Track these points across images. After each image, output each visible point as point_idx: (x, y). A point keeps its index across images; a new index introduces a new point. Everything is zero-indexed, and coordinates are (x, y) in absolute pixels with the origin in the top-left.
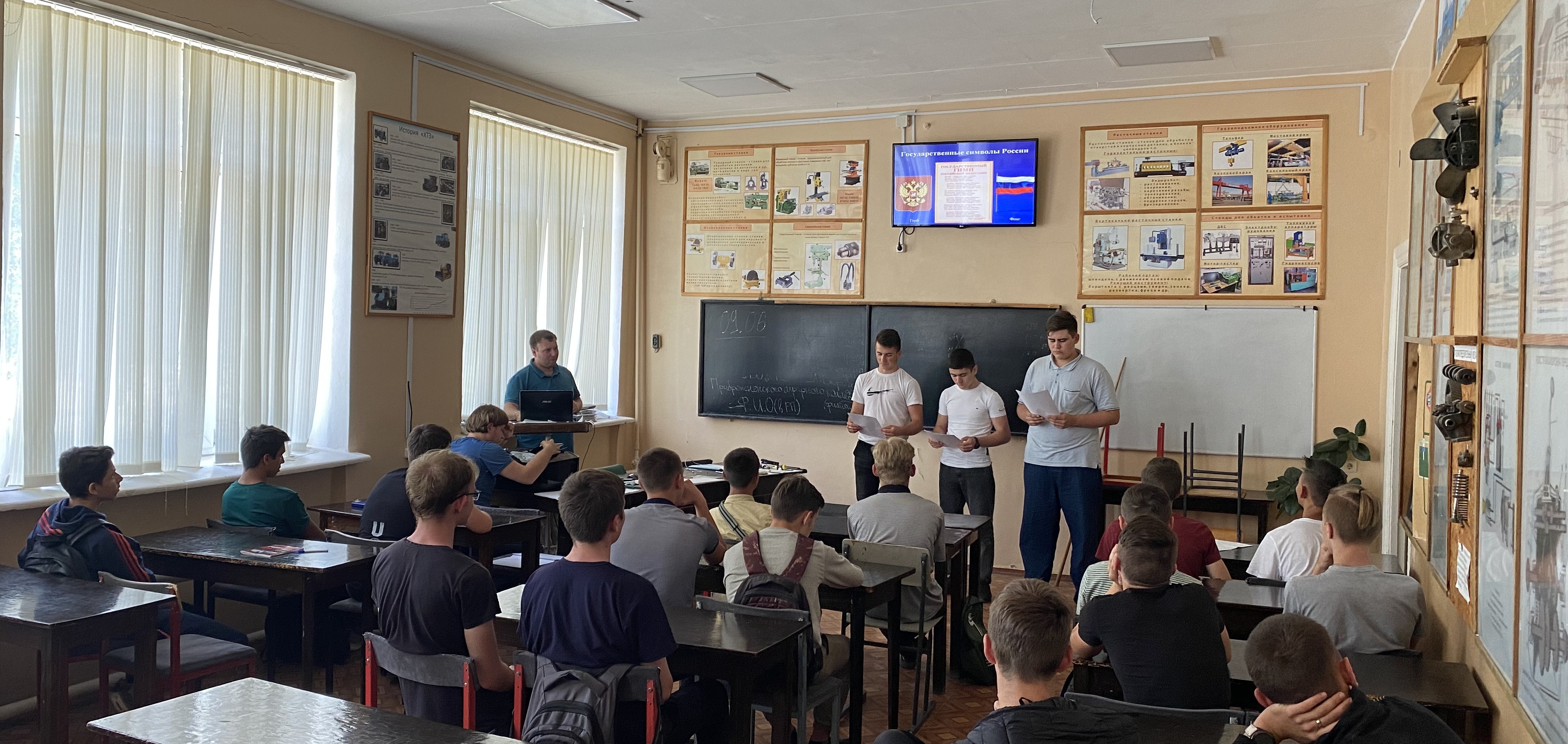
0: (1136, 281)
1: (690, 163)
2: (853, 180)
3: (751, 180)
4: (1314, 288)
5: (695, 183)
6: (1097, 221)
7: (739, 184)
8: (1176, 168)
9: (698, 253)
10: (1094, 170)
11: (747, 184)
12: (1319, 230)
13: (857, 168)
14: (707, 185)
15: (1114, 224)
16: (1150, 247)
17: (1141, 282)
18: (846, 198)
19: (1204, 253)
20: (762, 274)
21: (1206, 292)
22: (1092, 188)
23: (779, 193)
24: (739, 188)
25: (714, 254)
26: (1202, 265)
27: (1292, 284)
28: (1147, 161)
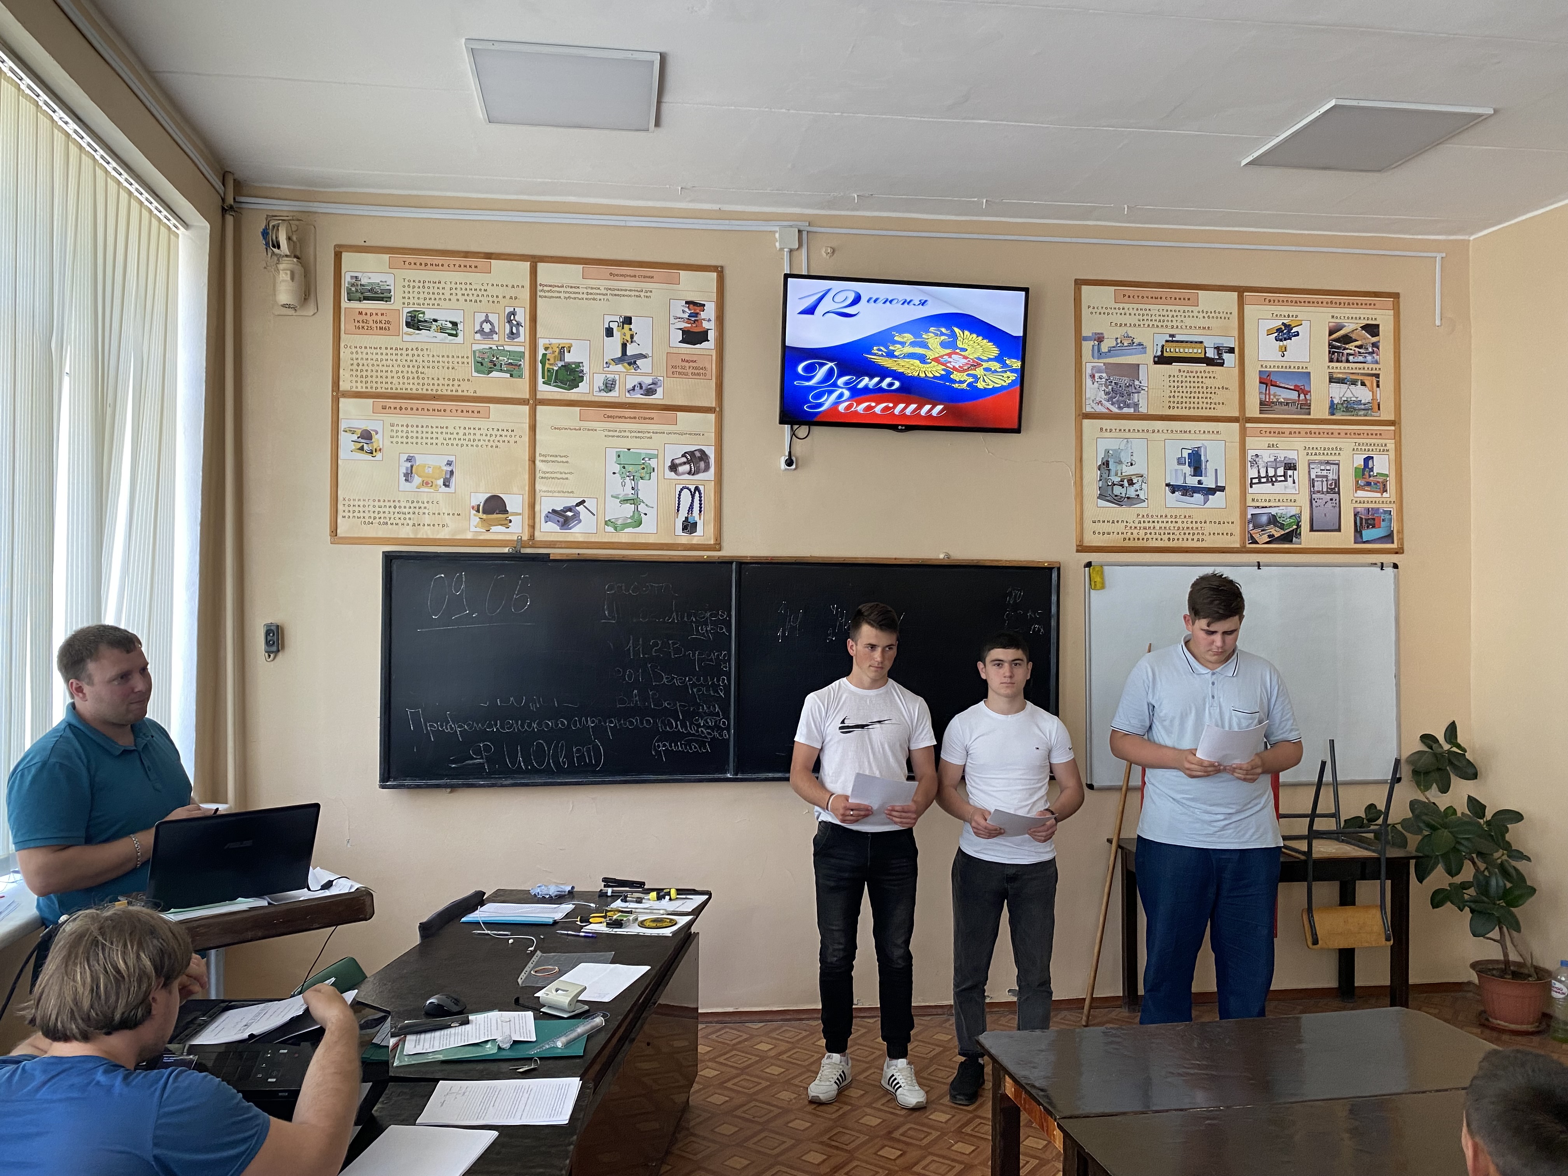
0: (1160, 524)
1: (346, 279)
2: (693, 337)
3: (487, 321)
4: (1389, 538)
5: (360, 318)
6: (1101, 429)
7: (460, 327)
8: (1211, 354)
9: (369, 457)
10: (1096, 348)
11: (477, 328)
12: (1392, 453)
13: (703, 315)
14: (389, 322)
15: (1128, 435)
16: (1180, 472)
17: (1168, 525)
18: (683, 368)
19: (1252, 484)
20: (515, 503)
21: (1256, 543)
22: (1093, 376)
23: (546, 349)
24: (461, 334)
25: (409, 460)
26: (1249, 503)
27: (1363, 532)
28: (1172, 340)
